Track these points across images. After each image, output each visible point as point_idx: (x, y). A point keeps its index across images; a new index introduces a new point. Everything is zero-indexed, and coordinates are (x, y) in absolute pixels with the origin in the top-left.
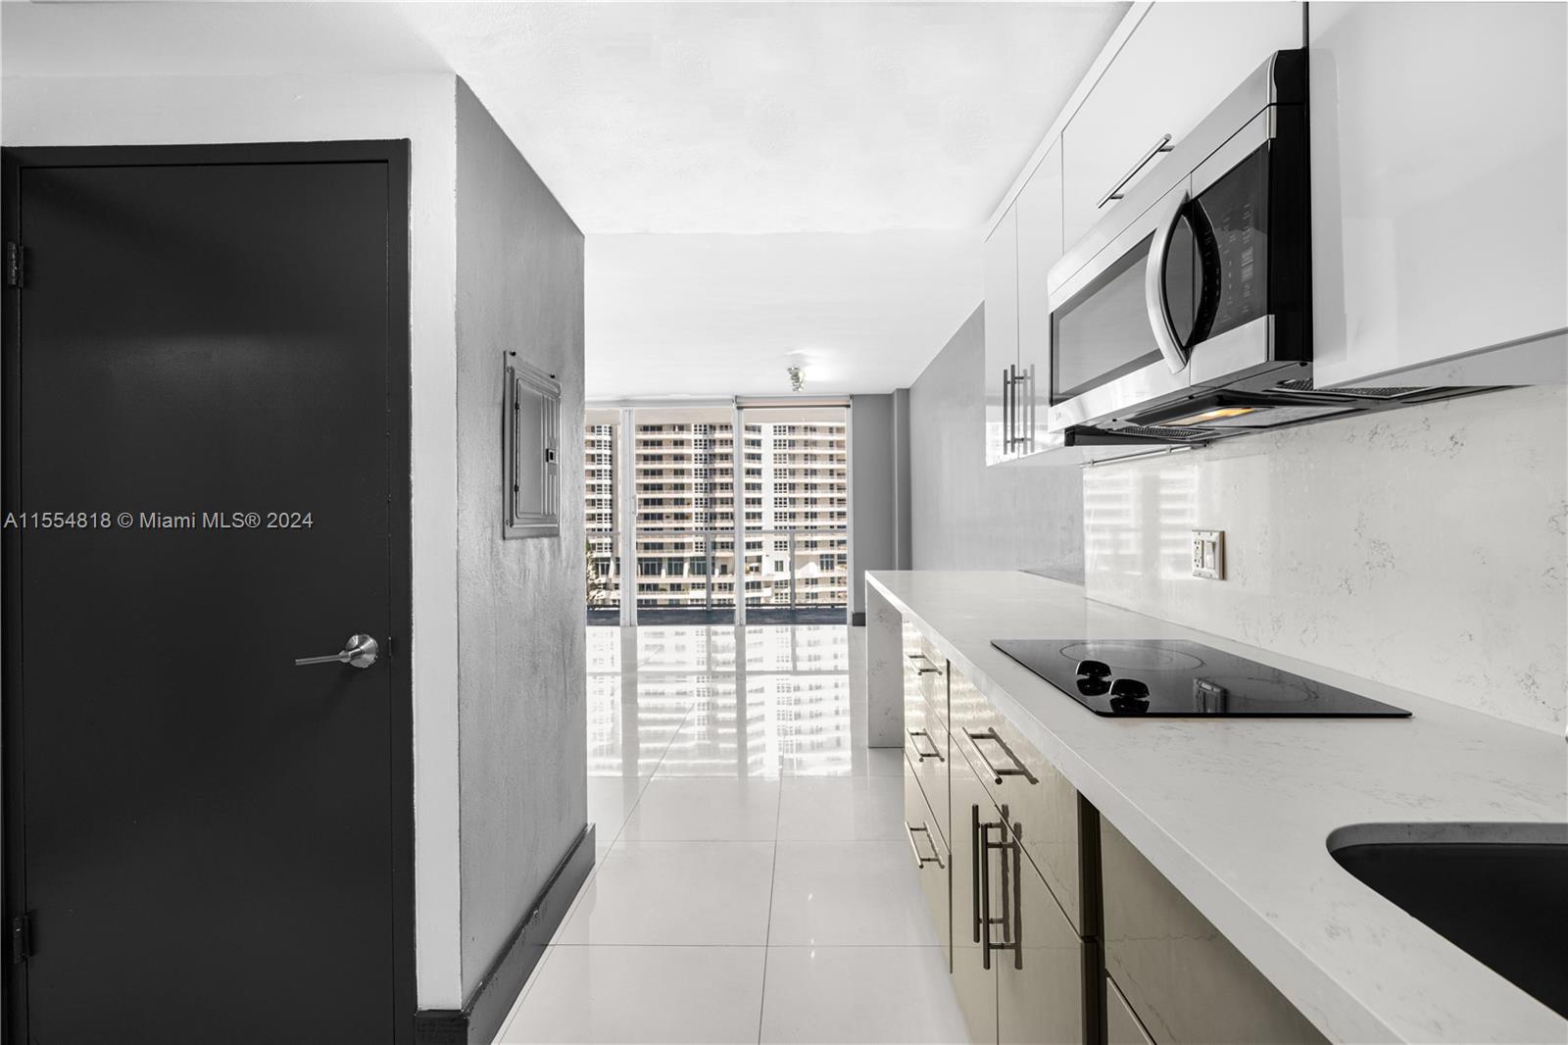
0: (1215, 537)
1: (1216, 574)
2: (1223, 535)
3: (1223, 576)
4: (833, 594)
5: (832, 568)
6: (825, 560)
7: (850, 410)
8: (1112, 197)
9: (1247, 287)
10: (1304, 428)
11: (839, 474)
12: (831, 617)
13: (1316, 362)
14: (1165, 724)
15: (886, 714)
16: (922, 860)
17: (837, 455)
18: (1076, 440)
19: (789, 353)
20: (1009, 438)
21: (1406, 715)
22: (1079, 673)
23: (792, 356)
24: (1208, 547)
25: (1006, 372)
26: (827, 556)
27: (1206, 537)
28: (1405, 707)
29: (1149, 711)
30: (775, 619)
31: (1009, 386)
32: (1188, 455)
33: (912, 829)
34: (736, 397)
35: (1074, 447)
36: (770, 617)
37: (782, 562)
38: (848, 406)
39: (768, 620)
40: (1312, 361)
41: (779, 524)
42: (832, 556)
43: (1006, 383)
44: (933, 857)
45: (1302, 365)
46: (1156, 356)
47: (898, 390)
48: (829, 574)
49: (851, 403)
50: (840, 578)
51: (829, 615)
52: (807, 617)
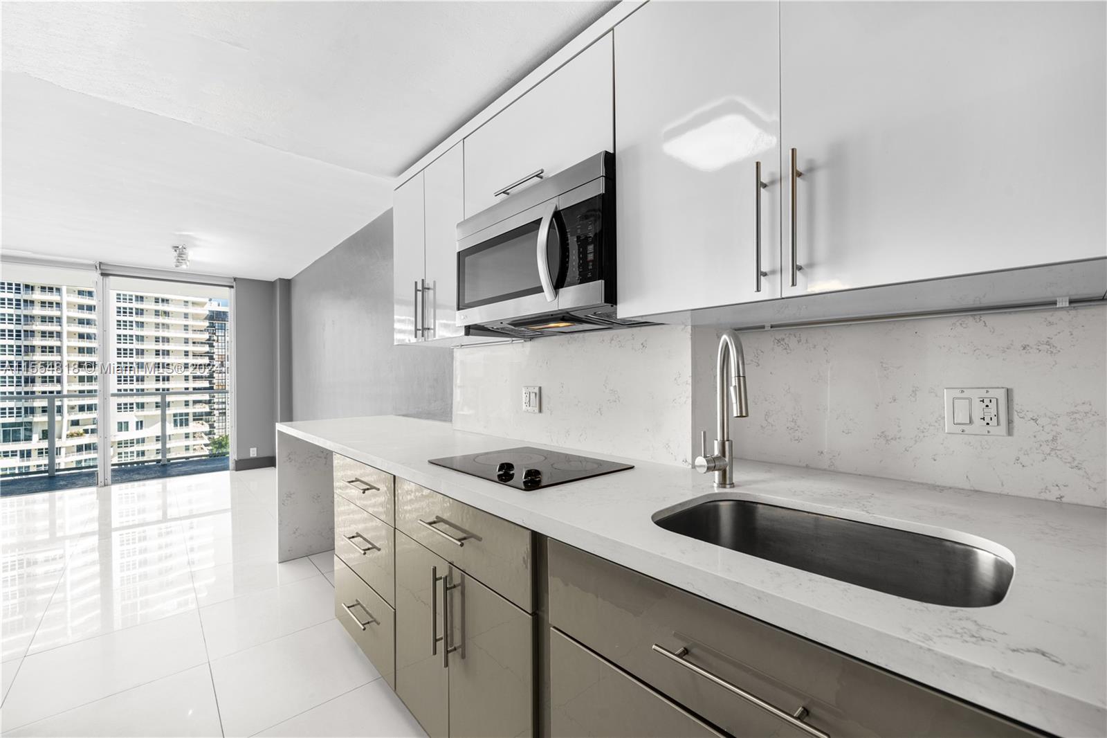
0: (537, 390)
1: (537, 409)
2: (540, 388)
3: (540, 411)
4: (187, 448)
5: (187, 424)
6: (178, 418)
7: (233, 291)
8: (504, 192)
9: (591, 264)
10: (581, 335)
11: (194, 343)
12: (209, 466)
13: (618, 306)
14: (556, 489)
15: (295, 533)
16: (363, 625)
17: (193, 326)
18: (471, 332)
19: (178, 233)
20: (419, 327)
21: (632, 468)
22: (499, 471)
23: (181, 235)
24: (533, 396)
25: (416, 283)
26: (181, 415)
27: (531, 390)
28: (631, 464)
29: (543, 484)
30: (144, 474)
31: (419, 294)
32: (521, 345)
33: (348, 607)
34: (100, 263)
35: (470, 336)
36: (139, 474)
37: (127, 423)
38: (232, 287)
39: (137, 477)
40: (616, 305)
41: (123, 387)
42: (187, 414)
43: (416, 290)
44: (371, 620)
45: (612, 306)
46: (539, 290)
47: (280, 279)
48: (184, 430)
49: (234, 284)
50: (194, 433)
51: (206, 464)
52: (184, 469)
